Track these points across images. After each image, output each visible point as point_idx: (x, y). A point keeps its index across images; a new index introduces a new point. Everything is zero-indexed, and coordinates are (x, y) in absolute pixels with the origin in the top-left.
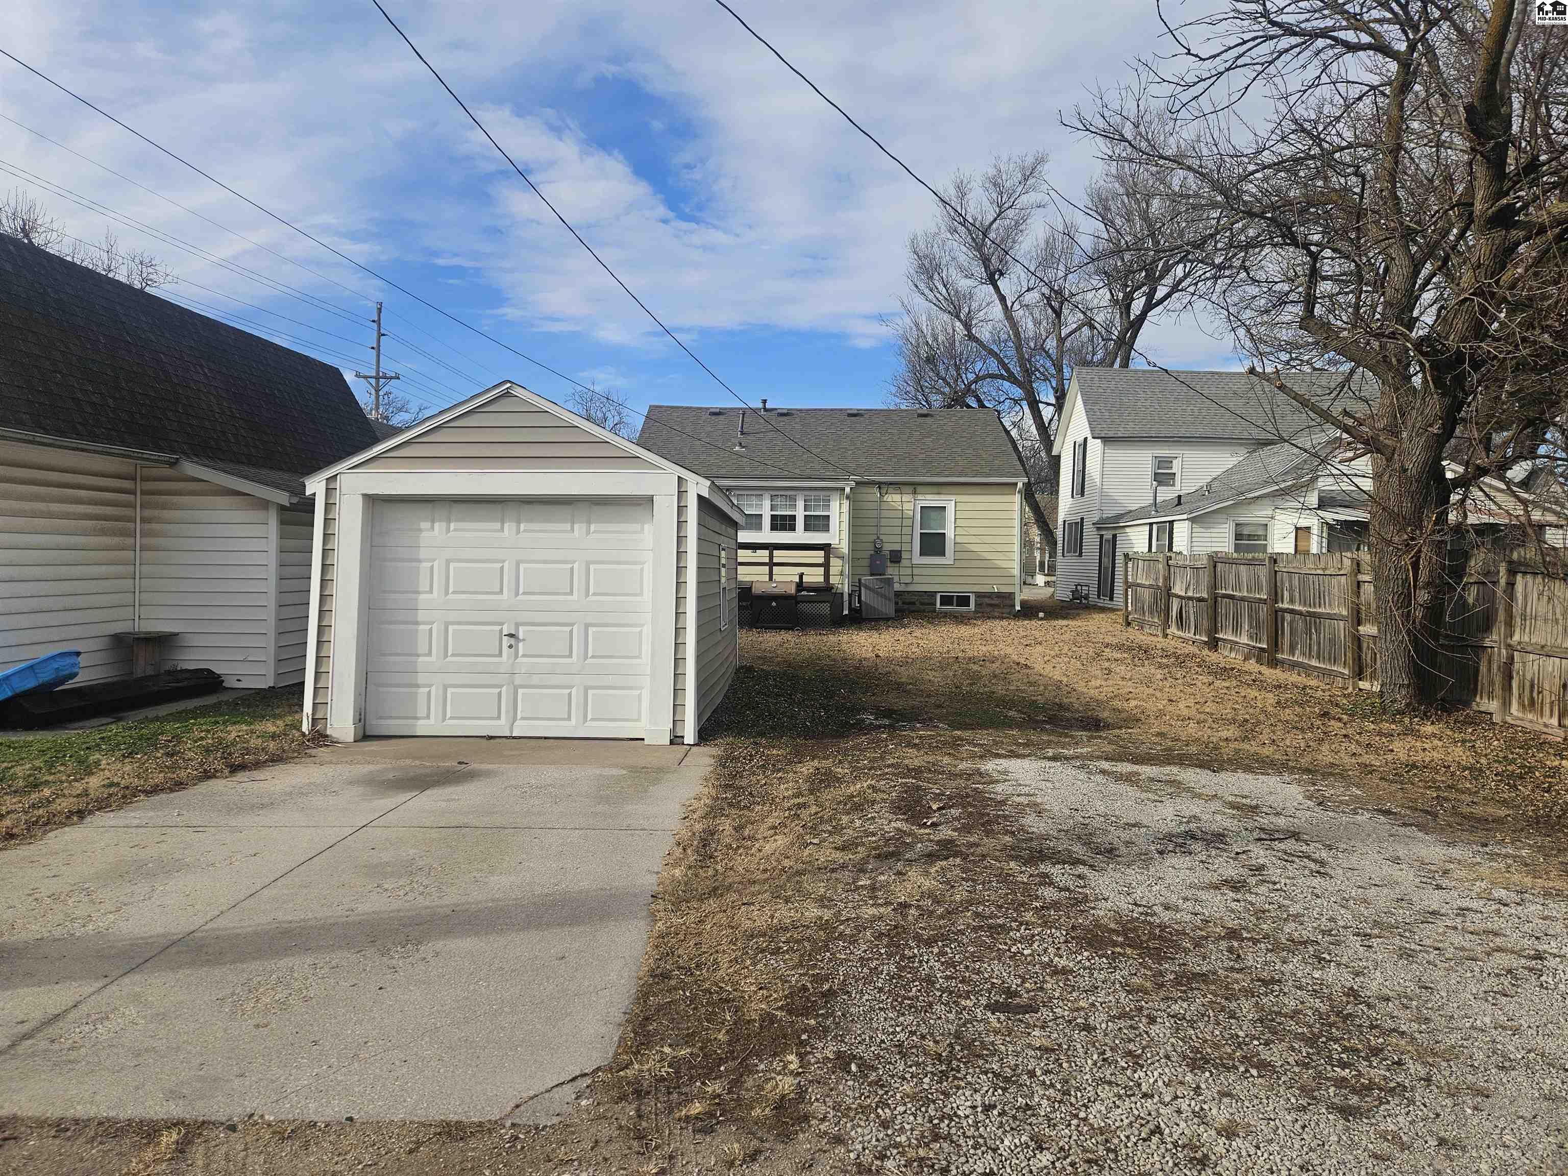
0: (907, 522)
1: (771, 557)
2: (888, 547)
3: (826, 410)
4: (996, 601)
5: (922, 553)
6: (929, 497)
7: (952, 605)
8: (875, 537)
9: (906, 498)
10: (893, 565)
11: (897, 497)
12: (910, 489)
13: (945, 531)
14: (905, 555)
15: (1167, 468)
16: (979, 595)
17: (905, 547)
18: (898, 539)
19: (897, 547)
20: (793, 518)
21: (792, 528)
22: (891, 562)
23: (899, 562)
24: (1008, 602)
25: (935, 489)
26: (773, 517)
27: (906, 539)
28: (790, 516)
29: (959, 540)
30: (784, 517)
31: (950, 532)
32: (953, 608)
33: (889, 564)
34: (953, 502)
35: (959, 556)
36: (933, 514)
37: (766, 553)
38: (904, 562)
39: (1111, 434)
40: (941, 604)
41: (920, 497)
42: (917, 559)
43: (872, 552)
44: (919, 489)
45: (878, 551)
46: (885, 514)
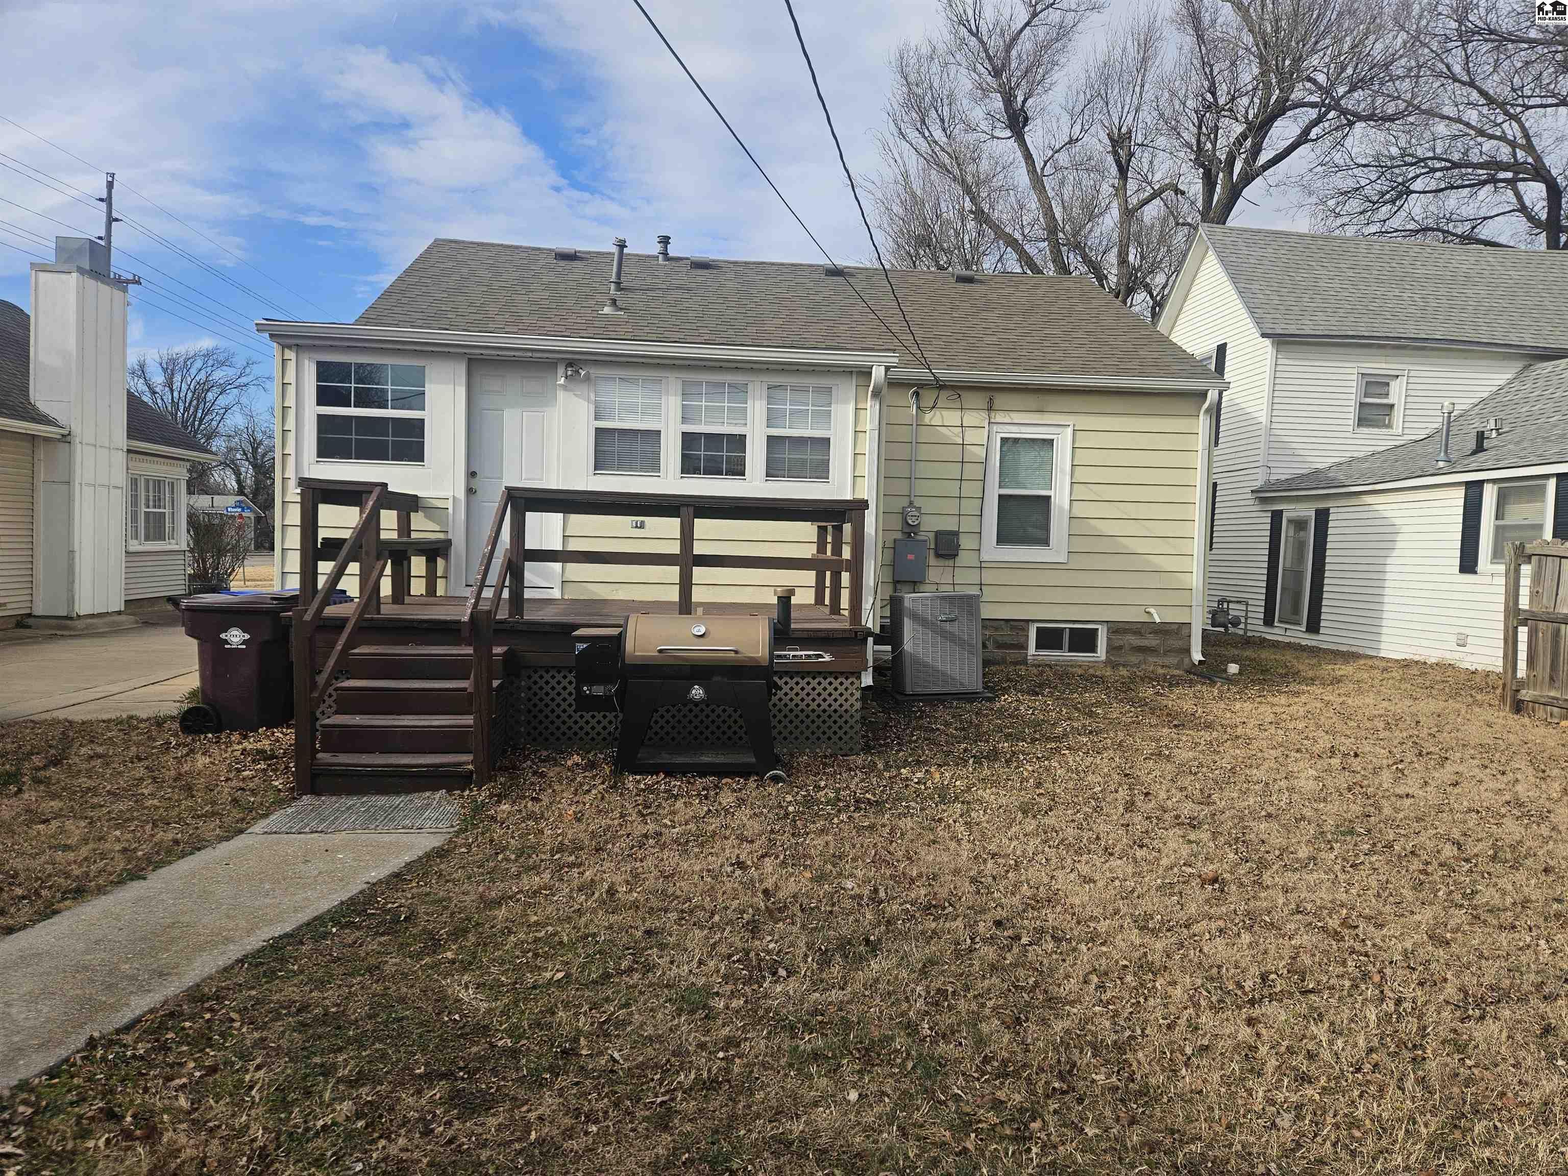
0: (972, 471)
1: (687, 537)
2: (930, 525)
3: (782, 264)
4: (1151, 641)
5: (1003, 538)
6: (1017, 417)
7: (1060, 647)
8: (905, 502)
9: (971, 418)
10: (942, 562)
11: (951, 417)
12: (979, 400)
13: (1051, 493)
14: (966, 542)
15: (1380, 396)
16: (1117, 629)
17: (967, 525)
18: (951, 507)
19: (949, 525)
20: (739, 442)
21: (737, 470)
22: (938, 556)
23: (954, 556)
24: (1177, 644)
25: (1031, 401)
26: (689, 440)
27: (971, 507)
28: (730, 436)
29: (1080, 510)
30: (714, 439)
31: (1060, 497)
32: (1063, 655)
33: (932, 561)
34: (1069, 431)
35: (1080, 545)
36: (1027, 457)
37: (671, 526)
38: (964, 558)
39: (1292, 329)
40: (1039, 646)
41: (999, 417)
42: (992, 551)
43: (898, 536)
44: (1000, 400)
45: (910, 531)
46: (924, 452)
